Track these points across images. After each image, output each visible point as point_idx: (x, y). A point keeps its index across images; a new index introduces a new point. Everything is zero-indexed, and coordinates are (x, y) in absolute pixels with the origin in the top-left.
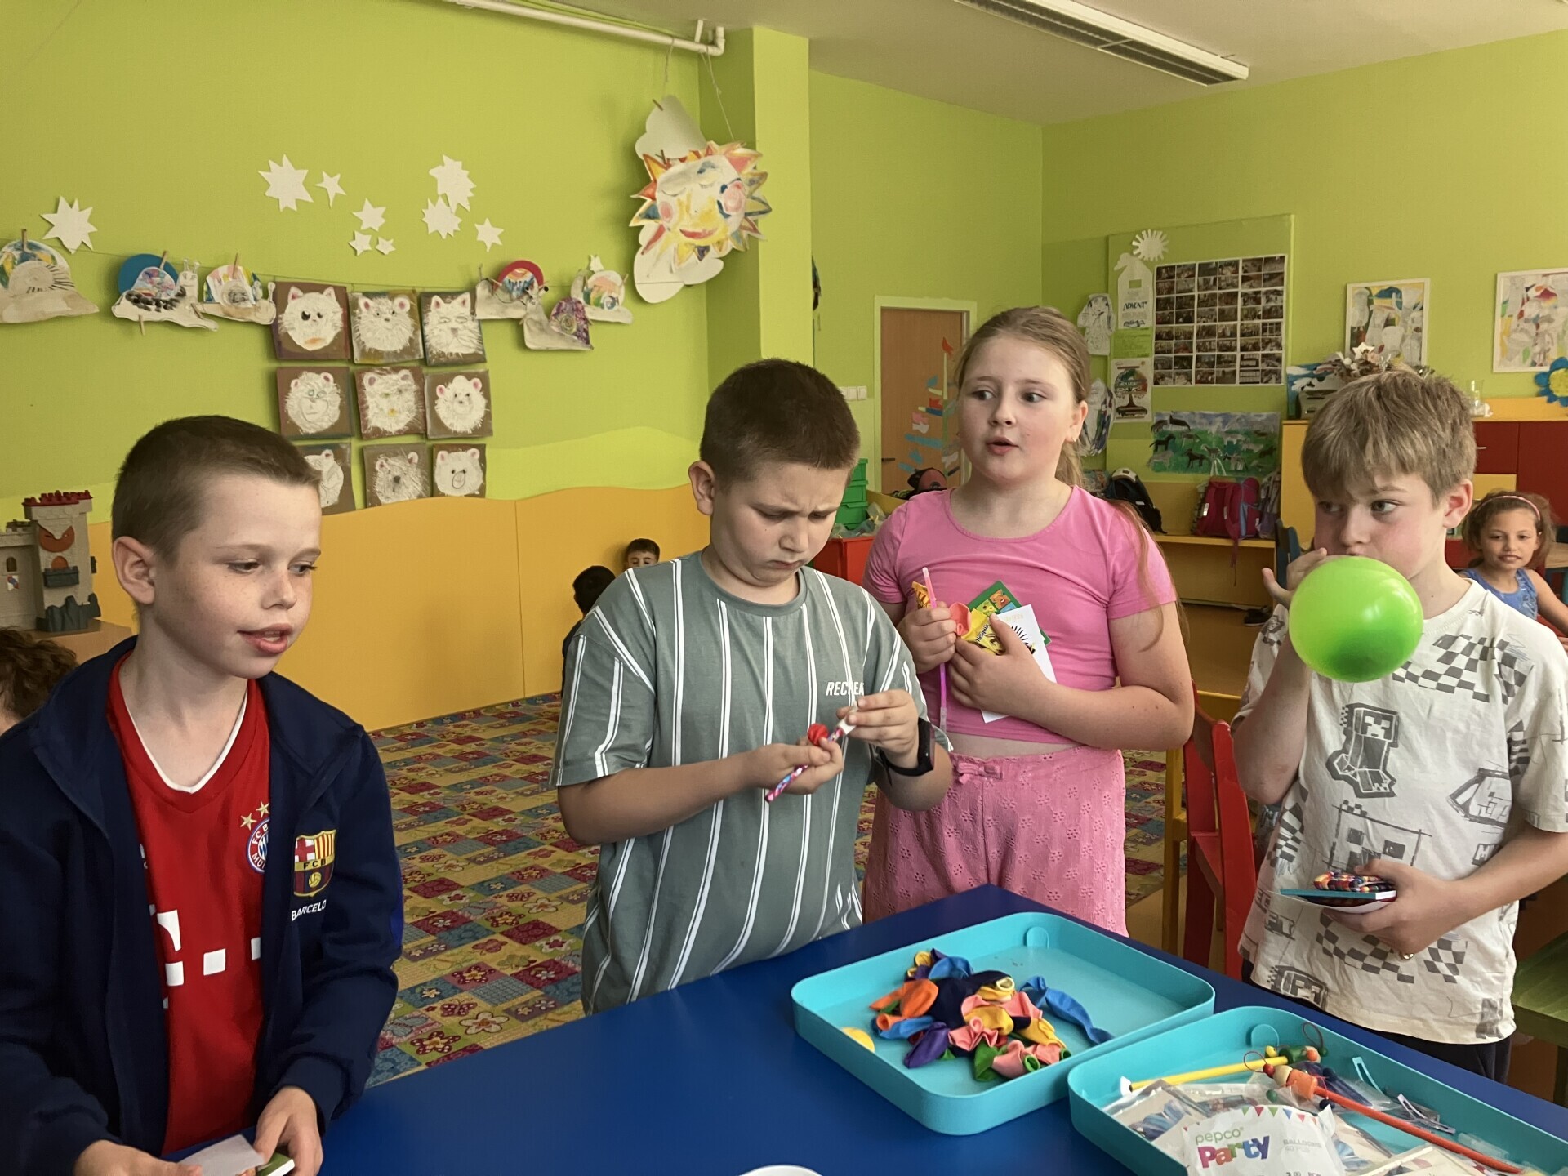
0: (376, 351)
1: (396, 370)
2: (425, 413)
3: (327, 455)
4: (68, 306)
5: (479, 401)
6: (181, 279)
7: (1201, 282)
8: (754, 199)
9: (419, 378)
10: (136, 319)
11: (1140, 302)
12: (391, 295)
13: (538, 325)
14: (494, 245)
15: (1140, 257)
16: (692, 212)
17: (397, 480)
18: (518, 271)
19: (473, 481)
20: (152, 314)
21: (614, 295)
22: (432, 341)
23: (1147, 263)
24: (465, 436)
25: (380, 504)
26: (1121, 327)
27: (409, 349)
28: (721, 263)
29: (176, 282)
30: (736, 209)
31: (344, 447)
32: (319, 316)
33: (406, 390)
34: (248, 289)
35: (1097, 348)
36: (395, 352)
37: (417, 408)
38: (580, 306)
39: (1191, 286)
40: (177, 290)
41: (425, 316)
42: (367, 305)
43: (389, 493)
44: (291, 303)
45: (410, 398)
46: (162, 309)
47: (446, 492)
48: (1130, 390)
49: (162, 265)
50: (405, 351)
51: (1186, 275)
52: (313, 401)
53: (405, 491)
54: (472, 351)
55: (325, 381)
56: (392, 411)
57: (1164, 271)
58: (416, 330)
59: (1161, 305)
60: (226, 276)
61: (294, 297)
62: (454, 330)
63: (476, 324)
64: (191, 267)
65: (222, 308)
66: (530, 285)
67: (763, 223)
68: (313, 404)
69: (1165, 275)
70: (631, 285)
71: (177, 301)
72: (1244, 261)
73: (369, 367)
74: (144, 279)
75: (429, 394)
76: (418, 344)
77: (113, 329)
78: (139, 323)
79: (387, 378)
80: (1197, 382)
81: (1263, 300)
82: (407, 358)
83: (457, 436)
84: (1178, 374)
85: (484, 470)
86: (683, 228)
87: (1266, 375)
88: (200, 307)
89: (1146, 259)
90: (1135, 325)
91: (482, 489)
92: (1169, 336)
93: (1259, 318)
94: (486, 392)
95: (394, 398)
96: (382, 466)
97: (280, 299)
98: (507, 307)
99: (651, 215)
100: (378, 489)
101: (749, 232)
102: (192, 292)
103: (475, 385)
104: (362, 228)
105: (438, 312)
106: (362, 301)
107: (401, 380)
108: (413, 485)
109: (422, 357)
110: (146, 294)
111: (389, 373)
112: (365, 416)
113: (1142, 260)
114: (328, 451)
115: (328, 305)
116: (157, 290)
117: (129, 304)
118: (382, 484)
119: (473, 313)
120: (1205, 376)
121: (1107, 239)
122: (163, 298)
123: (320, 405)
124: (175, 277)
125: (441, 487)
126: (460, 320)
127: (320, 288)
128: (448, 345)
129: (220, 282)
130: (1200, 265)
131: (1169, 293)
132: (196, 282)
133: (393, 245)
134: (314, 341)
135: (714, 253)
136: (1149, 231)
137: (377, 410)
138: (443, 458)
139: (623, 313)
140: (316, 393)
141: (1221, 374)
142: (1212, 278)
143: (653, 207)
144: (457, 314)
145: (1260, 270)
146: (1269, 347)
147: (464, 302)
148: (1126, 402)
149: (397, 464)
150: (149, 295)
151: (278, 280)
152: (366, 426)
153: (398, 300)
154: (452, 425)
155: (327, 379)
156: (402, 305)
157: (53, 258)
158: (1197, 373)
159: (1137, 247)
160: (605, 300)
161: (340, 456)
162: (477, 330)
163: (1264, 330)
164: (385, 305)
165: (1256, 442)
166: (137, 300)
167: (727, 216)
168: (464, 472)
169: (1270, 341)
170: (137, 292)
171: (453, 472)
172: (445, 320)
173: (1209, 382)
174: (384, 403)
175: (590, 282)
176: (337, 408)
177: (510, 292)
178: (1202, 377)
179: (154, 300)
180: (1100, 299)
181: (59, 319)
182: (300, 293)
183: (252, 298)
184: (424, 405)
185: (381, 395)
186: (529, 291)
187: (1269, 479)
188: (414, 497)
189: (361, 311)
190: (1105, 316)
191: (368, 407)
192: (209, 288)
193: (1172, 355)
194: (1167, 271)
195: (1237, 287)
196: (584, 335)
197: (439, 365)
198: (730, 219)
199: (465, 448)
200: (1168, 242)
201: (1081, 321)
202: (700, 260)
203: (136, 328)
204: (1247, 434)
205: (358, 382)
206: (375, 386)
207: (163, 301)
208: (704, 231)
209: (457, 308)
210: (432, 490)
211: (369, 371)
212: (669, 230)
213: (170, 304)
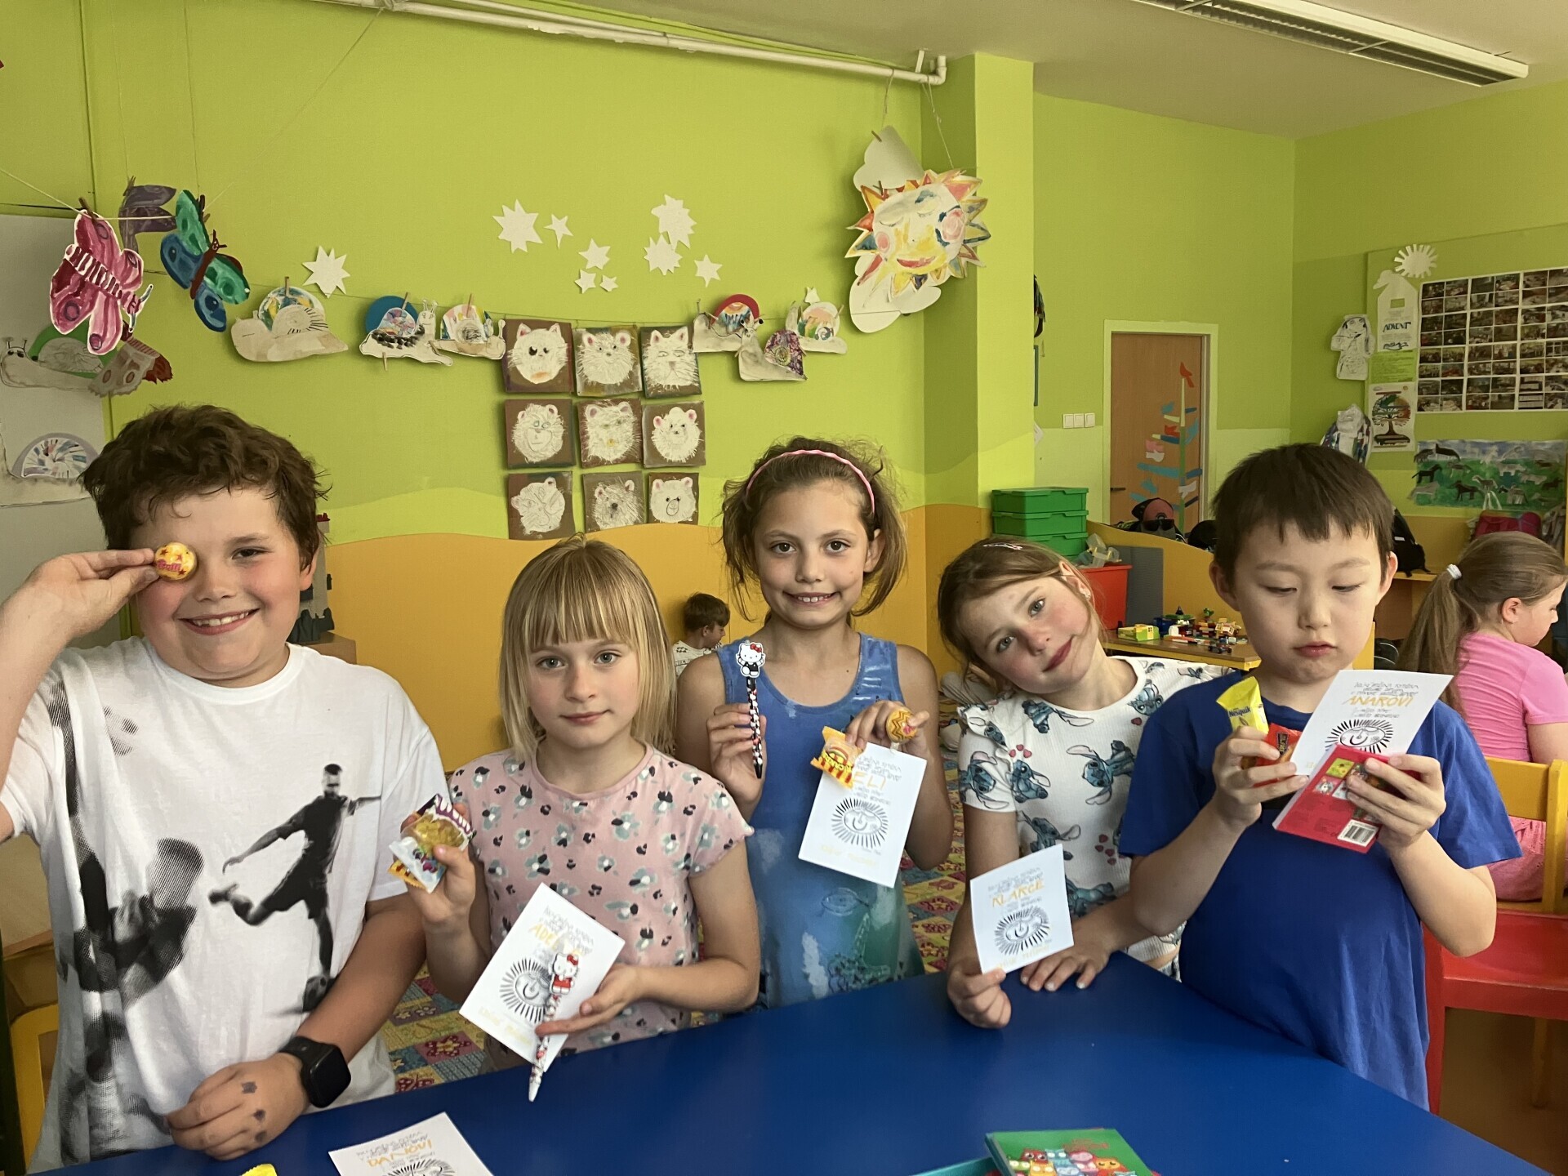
0: (598, 384)
1: (616, 402)
2: (642, 443)
3: (550, 483)
4: (323, 345)
5: (694, 432)
6: (421, 320)
7: (1475, 300)
8: (974, 225)
9: (637, 410)
10: (379, 356)
11: (1403, 322)
12: (612, 330)
13: (752, 357)
14: (713, 280)
15: (1404, 274)
16: (910, 241)
17: (614, 506)
18: (734, 305)
19: (686, 509)
20: (394, 351)
21: (829, 326)
22: (651, 374)
23: (1411, 280)
24: (679, 465)
25: (598, 530)
26: (1380, 349)
27: (629, 382)
28: (939, 291)
29: (416, 320)
30: (955, 237)
31: (566, 475)
32: (545, 351)
33: (624, 421)
34: (481, 326)
35: (1353, 372)
36: (616, 385)
37: (635, 438)
38: (794, 338)
39: (1462, 304)
40: (417, 328)
41: (644, 350)
42: (590, 341)
43: (607, 519)
44: (519, 338)
45: (628, 428)
46: (403, 346)
47: (661, 519)
48: (1390, 417)
49: (404, 306)
50: (625, 384)
51: (1457, 292)
52: (538, 432)
53: (622, 517)
54: (688, 383)
55: (550, 413)
56: (611, 441)
57: (1431, 288)
58: (635, 364)
59: (1426, 325)
60: (460, 315)
61: (522, 334)
62: (672, 364)
63: (692, 357)
64: (429, 306)
65: (457, 345)
66: (747, 318)
67: (982, 249)
68: (538, 435)
69: (1432, 293)
70: (846, 316)
71: (416, 338)
72: (1525, 274)
73: (591, 400)
74: (388, 319)
75: (647, 426)
76: (637, 377)
77: (363, 365)
78: (382, 359)
79: (609, 408)
80: (1468, 408)
81: (1548, 317)
82: (627, 390)
83: (672, 465)
84: (1446, 399)
85: (697, 498)
86: (900, 258)
87: (1551, 400)
88: (437, 344)
89: (1410, 276)
90: (1397, 347)
91: (695, 516)
92: (1436, 358)
93: (1543, 336)
94: (700, 423)
95: (613, 429)
96: (600, 493)
97: (509, 334)
98: (722, 340)
99: (868, 246)
100: (596, 515)
101: (967, 259)
102: (430, 330)
103: (691, 416)
104: (587, 267)
105: (657, 346)
106: (586, 337)
107: (621, 412)
108: (629, 511)
109: (641, 389)
110: (390, 333)
111: (609, 405)
112: (585, 446)
113: (1406, 277)
114: (550, 479)
115: (554, 341)
116: (399, 329)
117: (375, 342)
118: (600, 510)
119: (690, 347)
120: (1478, 401)
121: (1366, 255)
122: (404, 336)
123: (544, 436)
124: (415, 316)
125: (656, 515)
126: (677, 354)
127: (547, 325)
128: (666, 378)
129: (455, 320)
130: (1473, 280)
131: (1436, 312)
132: (433, 321)
133: (616, 282)
134: (540, 375)
135: (931, 281)
136: (1415, 246)
137: (596, 441)
138: (658, 486)
139: (839, 343)
140: (541, 424)
141: (1496, 399)
142: (1488, 294)
143: (869, 238)
144: (675, 348)
145: (1544, 284)
146: (1555, 369)
147: (682, 336)
148: (1386, 429)
149: (615, 491)
150: (392, 333)
151: (508, 317)
152: (586, 455)
153: (619, 335)
154: (667, 455)
155: (551, 410)
156: (623, 340)
157: (311, 302)
158: (1468, 398)
159: (1401, 264)
160: (820, 331)
161: (562, 484)
162: (694, 364)
163: (1549, 350)
164: (607, 340)
165: (1538, 474)
166: (383, 339)
167: (947, 244)
168: (678, 500)
169: (1556, 362)
170: (382, 331)
171: (668, 500)
172: (664, 353)
173: (1482, 408)
174: (604, 434)
175: (805, 314)
176: (560, 438)
177: (726, 326)
178: (1474, 402)
179: (396, 338)
180: (1357, 320)
181: (314, 357)
182: (528, 329)
183: (484, 335)
184: (642, 436)
185: (601, 426)
186: (744, 324)
187: (1553, 514)
188: (631, 523)
189: (584, 346)
190: (1362, 338)
191: (588, 438)
192: (445, 326)
193: (1439, 379)
194: (1434, 289)
195: (1517, 303)
196: (798, 366)
197: (657, 397)
198: (948, 246)
199: (680, 476)
200: (1435, 257)
201: (1334, 345)
202: (917, 288)
203: (381, 363)
204: (1527, 464)
205: (580, 413)
206: (596, 417)
207: (404, 339)
208: (922, 259)
209: (677, 341)
210: (649, 518)
211: (591, 403)
212: (886, 260)
213: (410, 342)
